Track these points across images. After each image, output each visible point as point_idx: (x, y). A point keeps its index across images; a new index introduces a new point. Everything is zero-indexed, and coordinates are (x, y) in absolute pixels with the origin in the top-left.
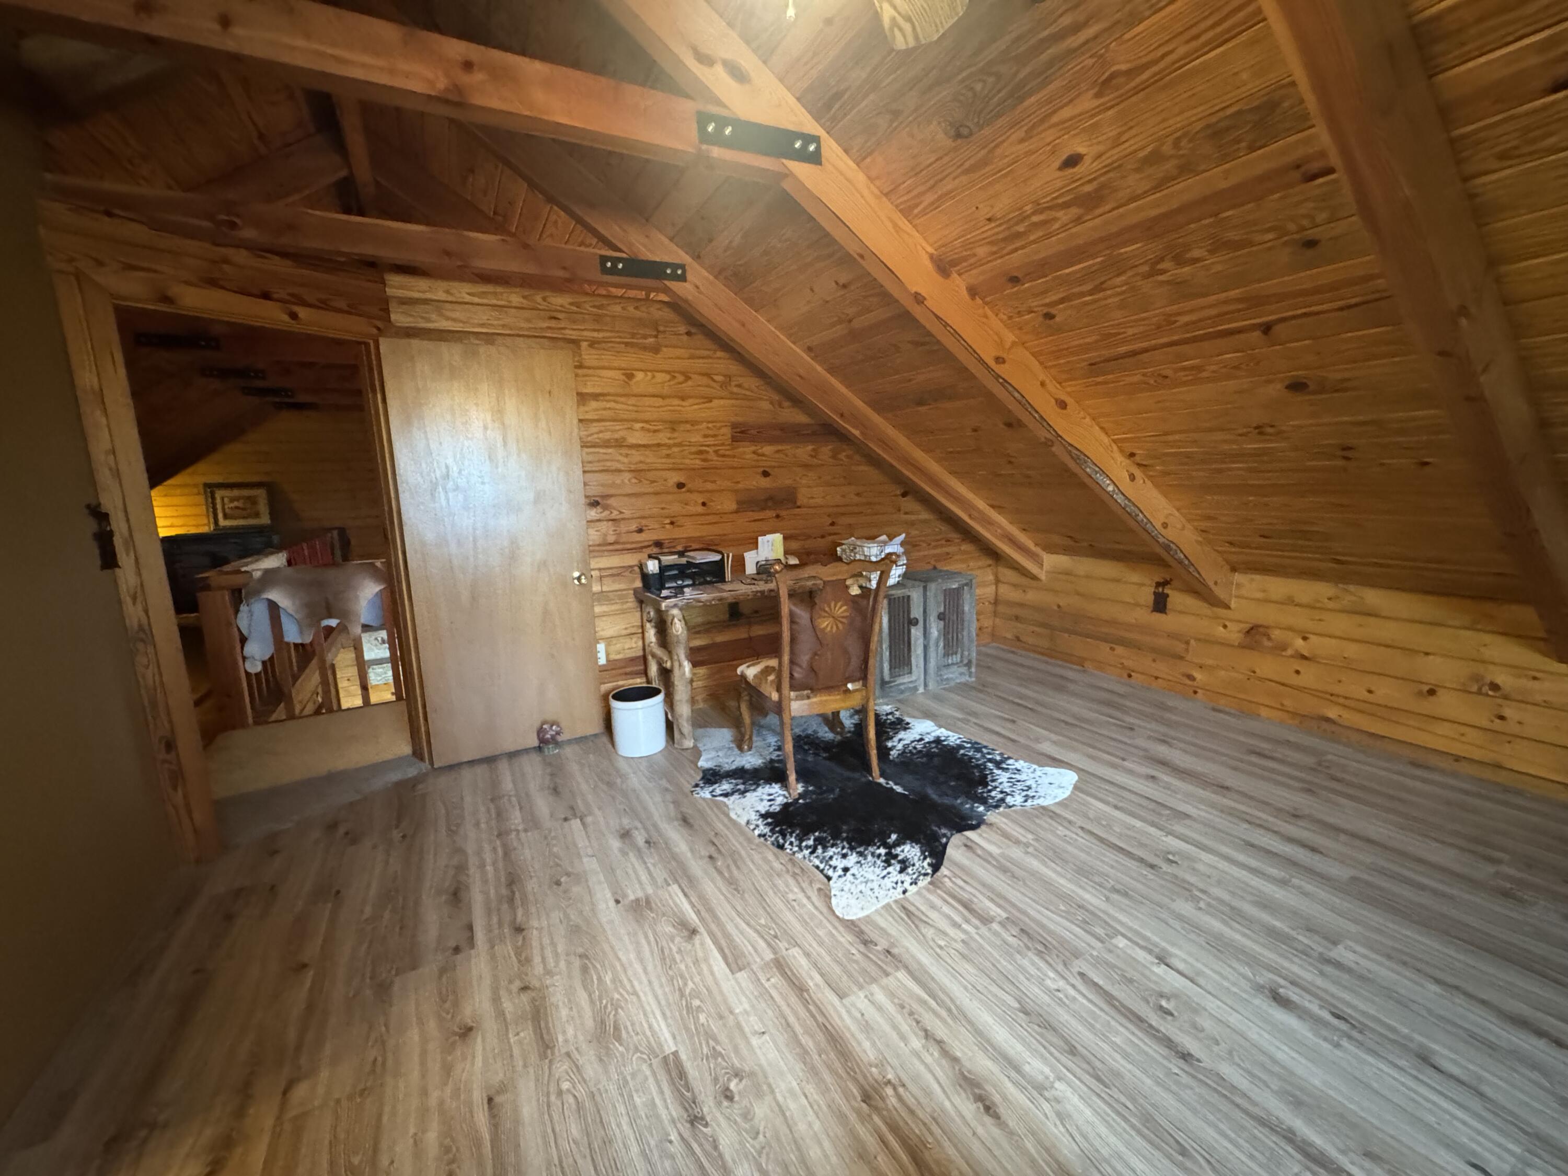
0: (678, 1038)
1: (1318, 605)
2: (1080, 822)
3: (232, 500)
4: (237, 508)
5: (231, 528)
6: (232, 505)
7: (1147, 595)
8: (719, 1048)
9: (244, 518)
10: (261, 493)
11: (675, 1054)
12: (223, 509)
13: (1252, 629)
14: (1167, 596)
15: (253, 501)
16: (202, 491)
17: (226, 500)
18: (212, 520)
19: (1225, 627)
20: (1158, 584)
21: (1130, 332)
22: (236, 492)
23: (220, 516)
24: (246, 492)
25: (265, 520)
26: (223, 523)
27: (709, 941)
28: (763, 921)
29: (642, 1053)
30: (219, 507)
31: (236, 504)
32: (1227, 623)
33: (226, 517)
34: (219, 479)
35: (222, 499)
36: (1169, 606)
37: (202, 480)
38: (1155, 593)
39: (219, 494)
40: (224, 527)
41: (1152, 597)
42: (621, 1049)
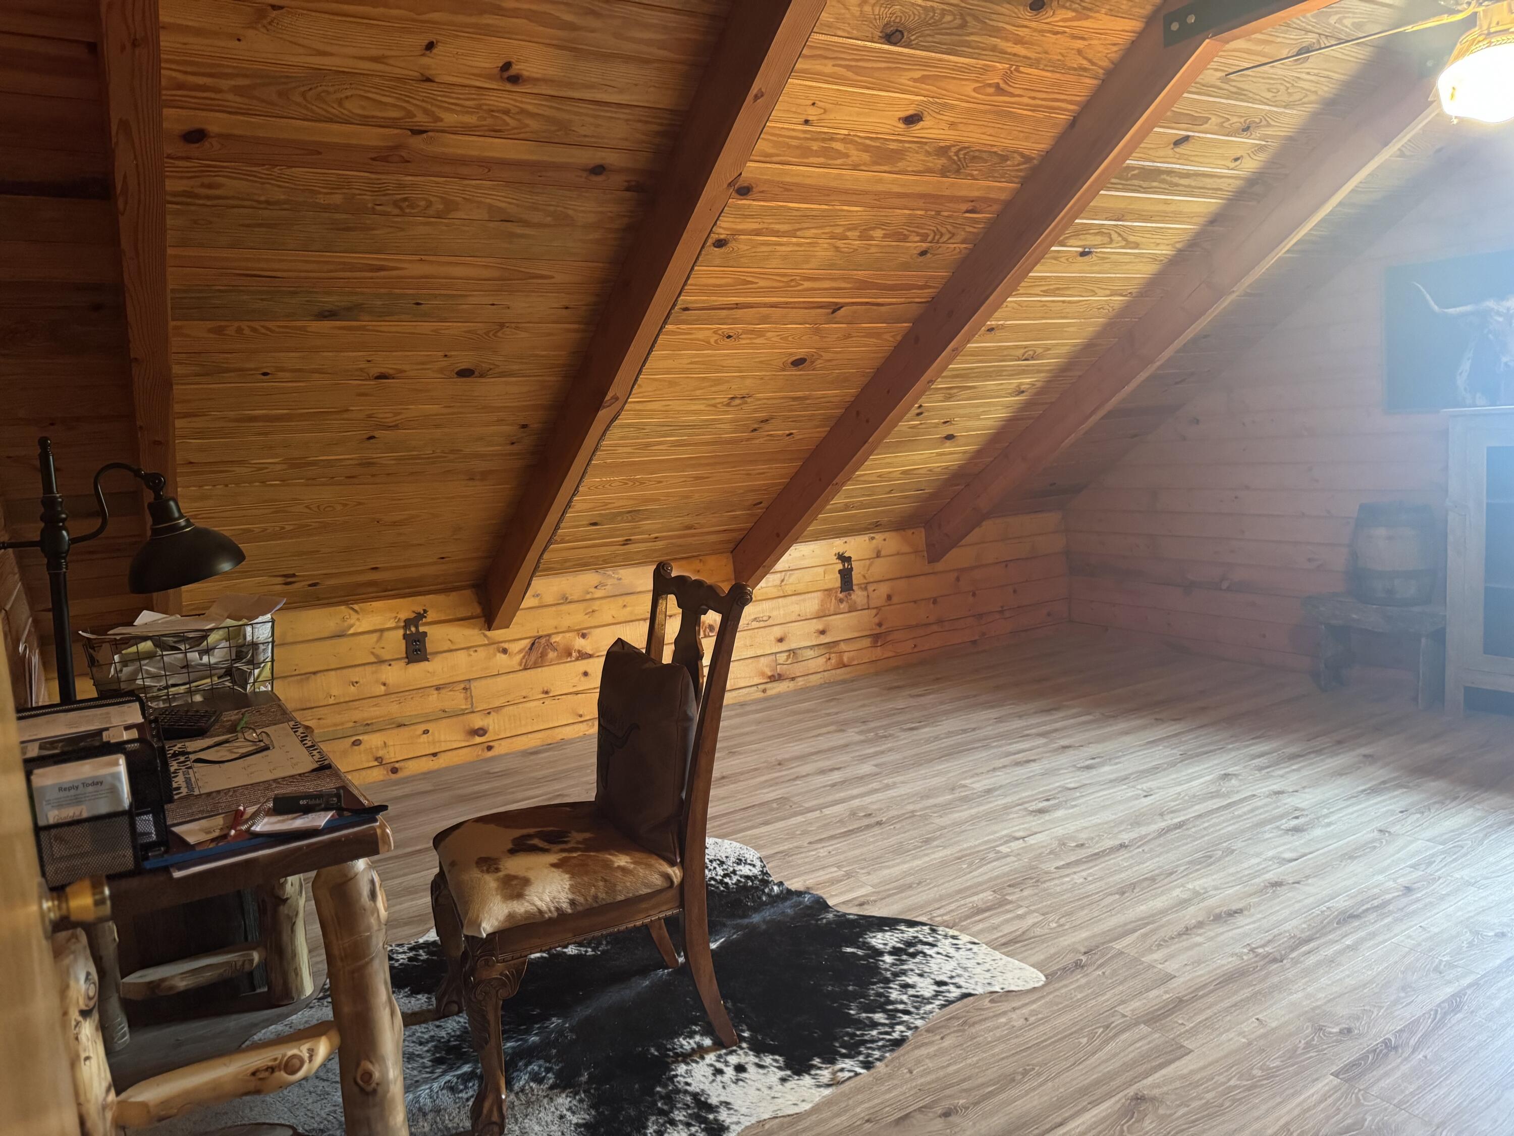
0: (1315, 1077)
1: (588, 597)
2: (804, 842)
7: (395, 641)
8: (1302, 1045)
11: (1336, 1075)
13: (533, 644)
14: (425, 634)
19: (505, 651)
20: (408, 623)
21: (762, 283)
27: (1150, 1080)
28: (1084, 1040)
29: (1358, 1099)
32: (506, 645)
36: (430, 647)
38: (405, 636)
41: (403, 644)
42: (1369, 1118)
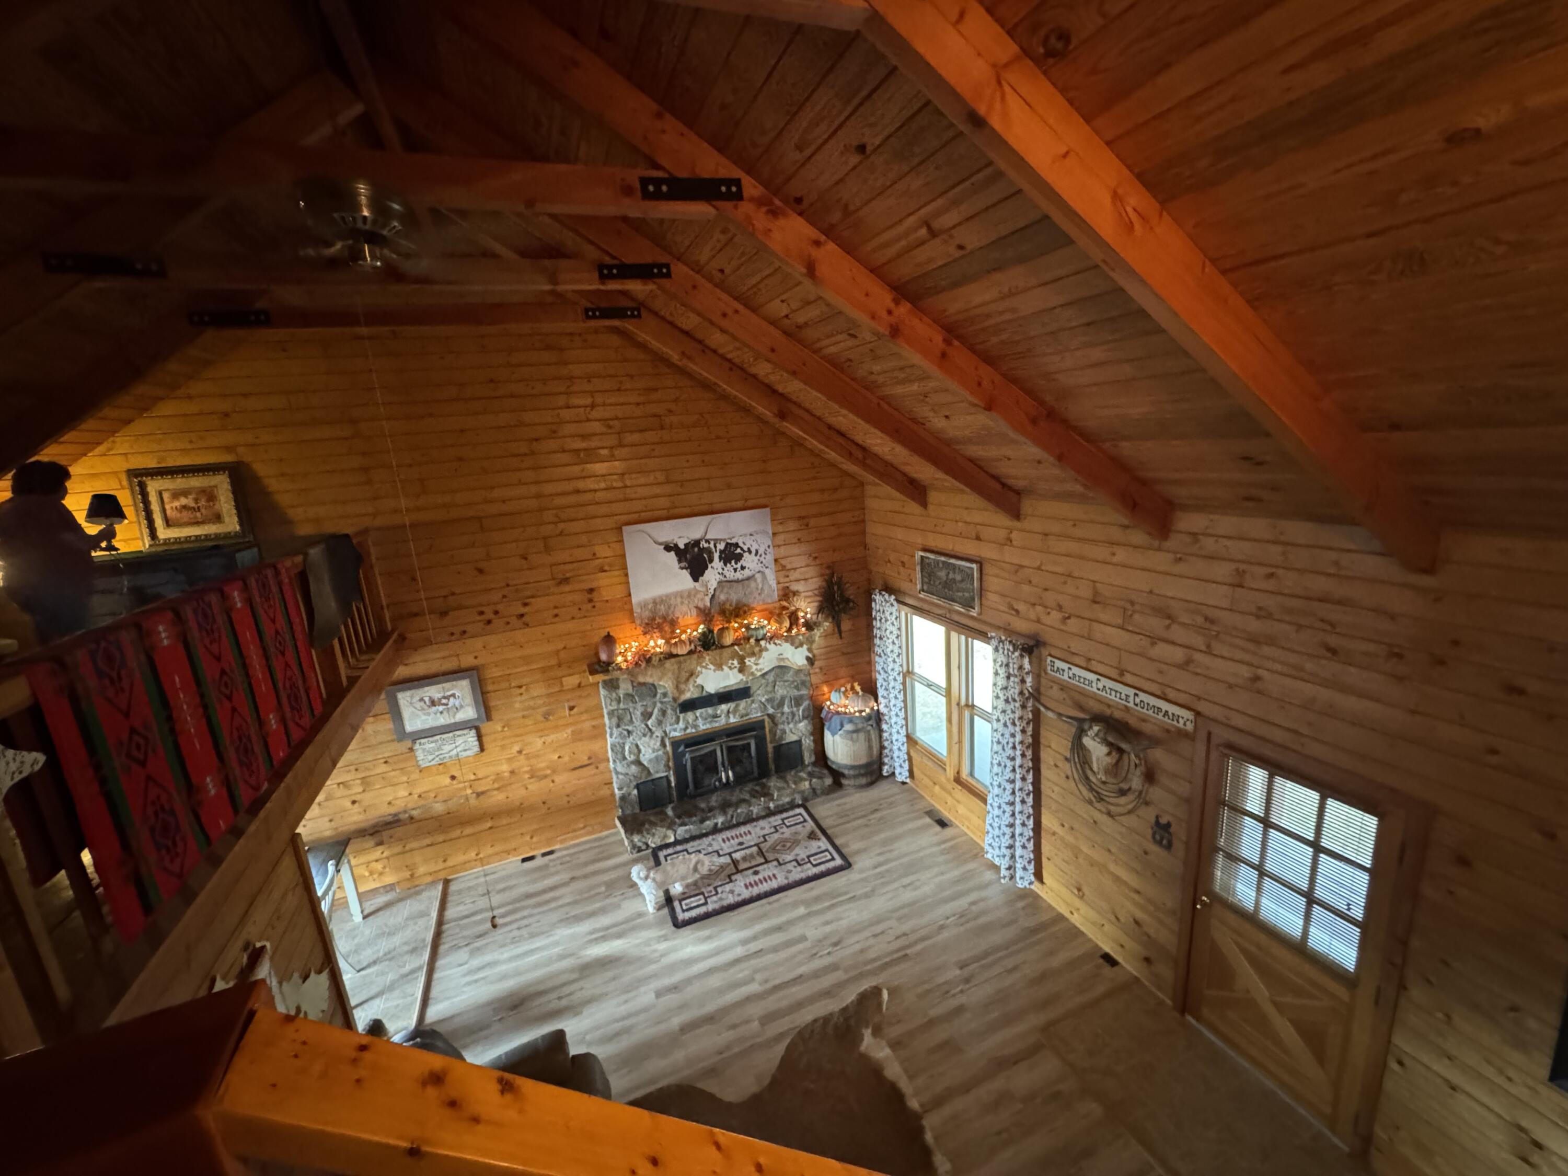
3: (176, 495)
4: (184, 507)
5: (177, 541)
6: (176, 504)
9: (198, 523)
10: (222, 484)
12: (164, 511)
15: (210, 495)
16: (125, 483)
17: (166, 496)
18: (146, 531)
22: (180, 483)
23: (159, 522)
24: (196, 482)
25: (231, 524)
26: (163, 533)
30: (155, 507)
31: (183, 501)
33: (168, 523)
34: (151, 463)
35: (160, 494)
37: (123, 465)
39: (153, 486)
40: (167, 542)
